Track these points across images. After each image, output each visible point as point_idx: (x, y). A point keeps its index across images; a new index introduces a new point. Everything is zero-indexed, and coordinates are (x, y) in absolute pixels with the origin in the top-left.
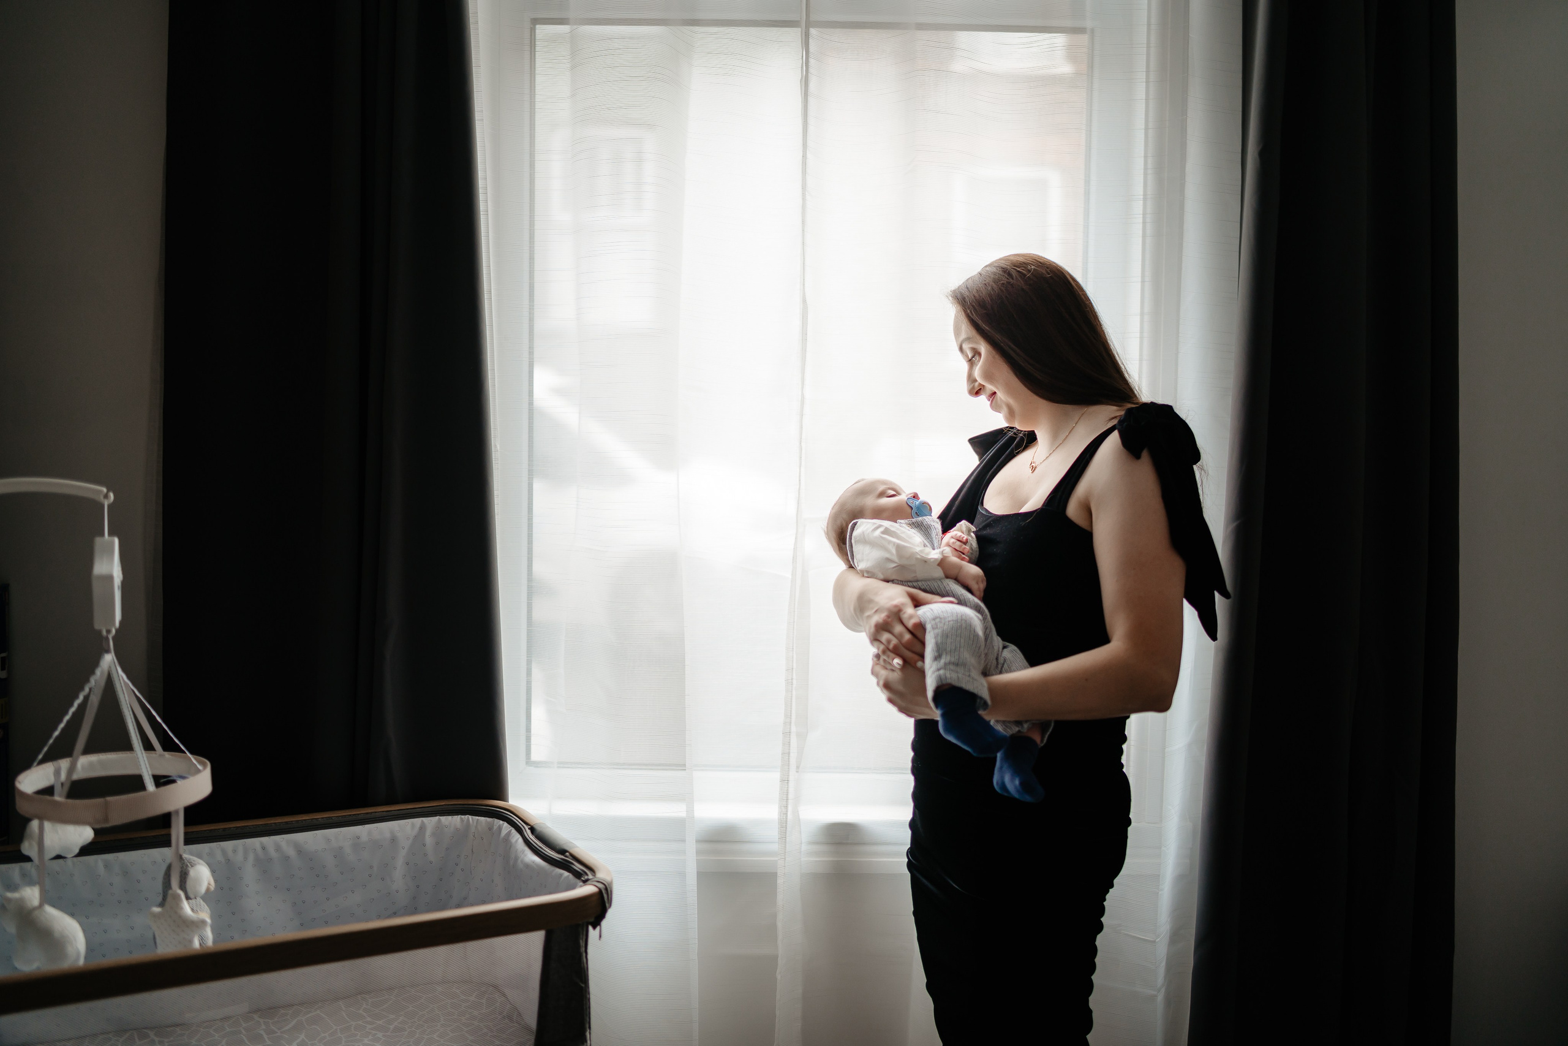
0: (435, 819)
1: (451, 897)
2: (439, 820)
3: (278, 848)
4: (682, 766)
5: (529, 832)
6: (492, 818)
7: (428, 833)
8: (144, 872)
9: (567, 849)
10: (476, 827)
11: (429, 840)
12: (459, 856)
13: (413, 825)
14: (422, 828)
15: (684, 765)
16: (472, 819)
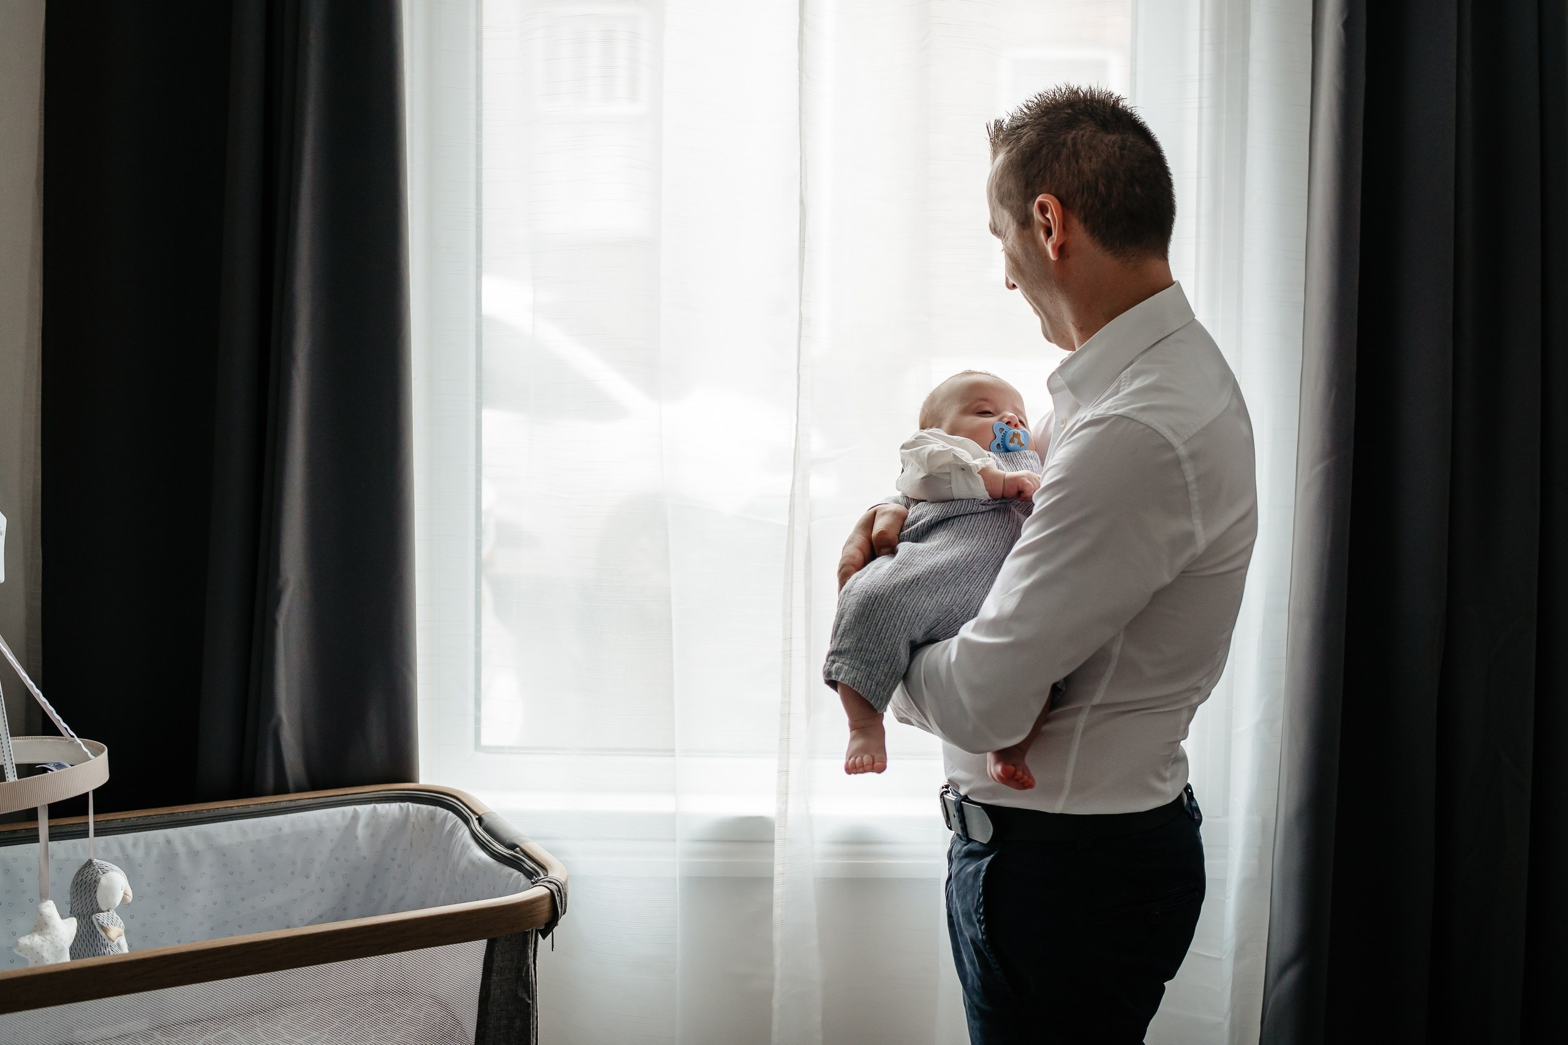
0: (369, 807)
1: (386, 896)
2: (375, 808)
3: (186, 842)
4: (670, 752)
5: (476, 823)
6: (435, 806)
7: (362, 823)
8: (29, 870)
9: (518, 843)
10: (416, 816)
11: (361, 831)
12: (395, 849)
13: (344, 814)
14: (355, 817)
15: (674, 750)
16: (413, 806)
